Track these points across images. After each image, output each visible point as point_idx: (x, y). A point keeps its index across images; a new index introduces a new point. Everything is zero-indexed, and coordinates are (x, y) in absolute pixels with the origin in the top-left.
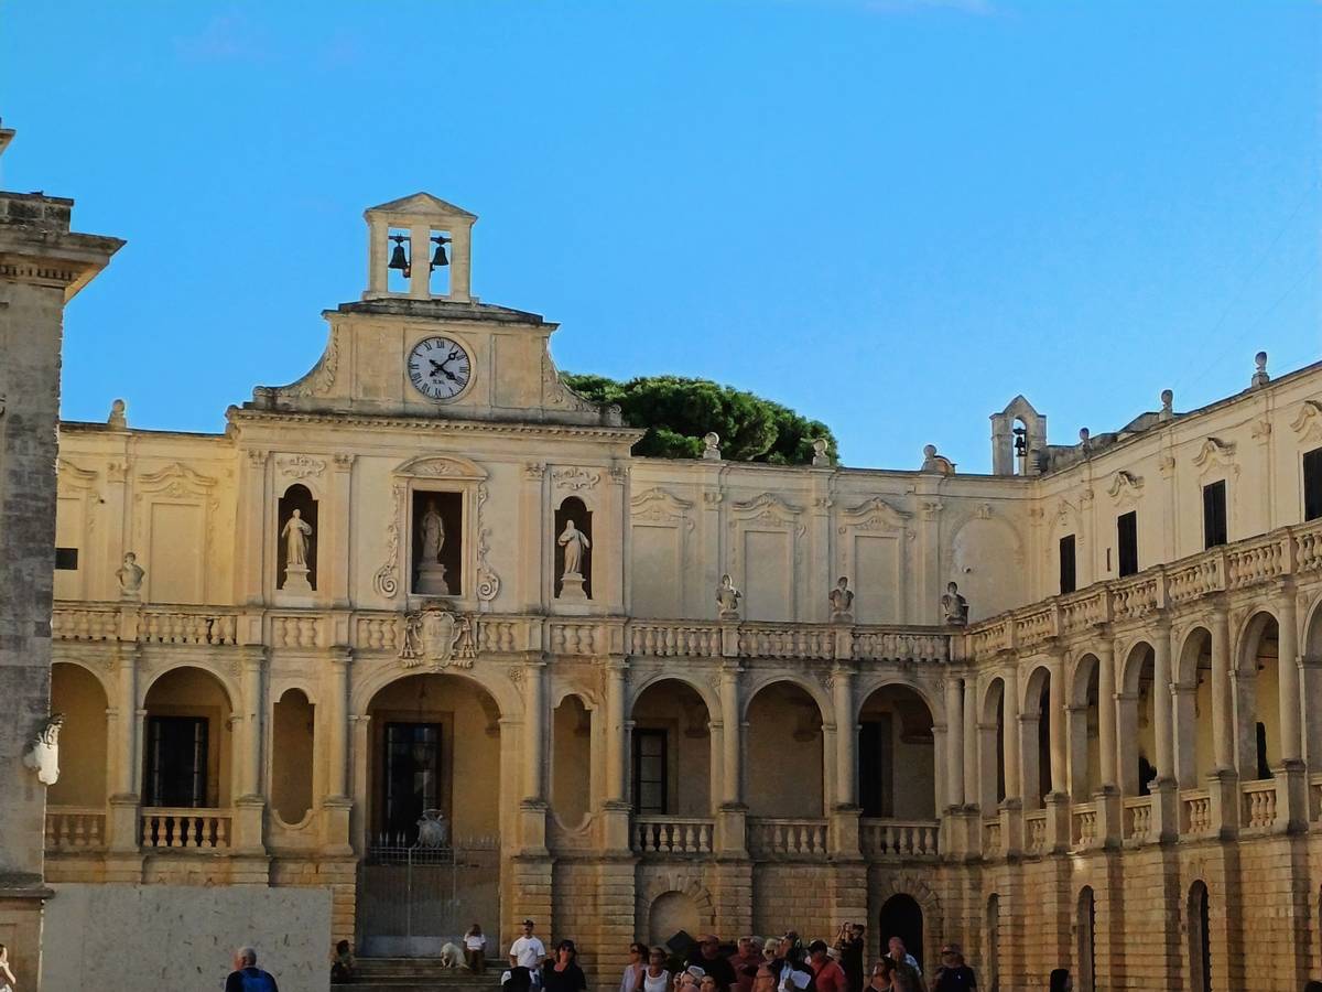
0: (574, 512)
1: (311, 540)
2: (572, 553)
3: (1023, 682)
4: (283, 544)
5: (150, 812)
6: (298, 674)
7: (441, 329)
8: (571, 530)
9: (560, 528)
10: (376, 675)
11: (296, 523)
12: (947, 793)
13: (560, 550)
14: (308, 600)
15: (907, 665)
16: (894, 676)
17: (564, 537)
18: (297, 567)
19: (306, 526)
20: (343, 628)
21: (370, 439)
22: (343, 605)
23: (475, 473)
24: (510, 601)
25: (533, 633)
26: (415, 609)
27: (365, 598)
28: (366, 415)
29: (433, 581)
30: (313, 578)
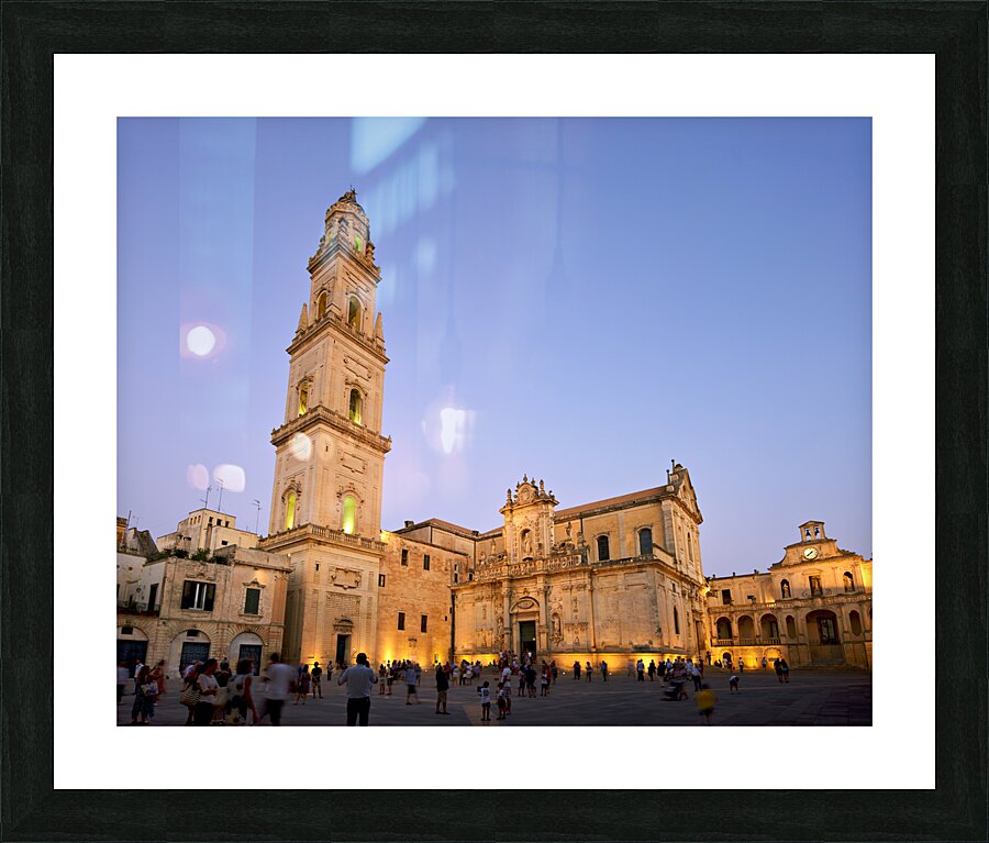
0: (848, 575)
1: (789, 589)
2: (849, 583)
4: (783, 590)
9: (844, 578)
10: (805, 611)
11: (785, 586)
13: (845, 582)
14: (789, 599)
17: (846, 580)
19: (787, 586)
20: (799, 604)
21: (797, 568)
22: (797, 599)
23: (821, 571)
24: (834, 594)
25: (841, 599)
26: (812, 598)
27: (801, 598)
28: (795, 565)
29: (818, 593)
30: (790, 595)
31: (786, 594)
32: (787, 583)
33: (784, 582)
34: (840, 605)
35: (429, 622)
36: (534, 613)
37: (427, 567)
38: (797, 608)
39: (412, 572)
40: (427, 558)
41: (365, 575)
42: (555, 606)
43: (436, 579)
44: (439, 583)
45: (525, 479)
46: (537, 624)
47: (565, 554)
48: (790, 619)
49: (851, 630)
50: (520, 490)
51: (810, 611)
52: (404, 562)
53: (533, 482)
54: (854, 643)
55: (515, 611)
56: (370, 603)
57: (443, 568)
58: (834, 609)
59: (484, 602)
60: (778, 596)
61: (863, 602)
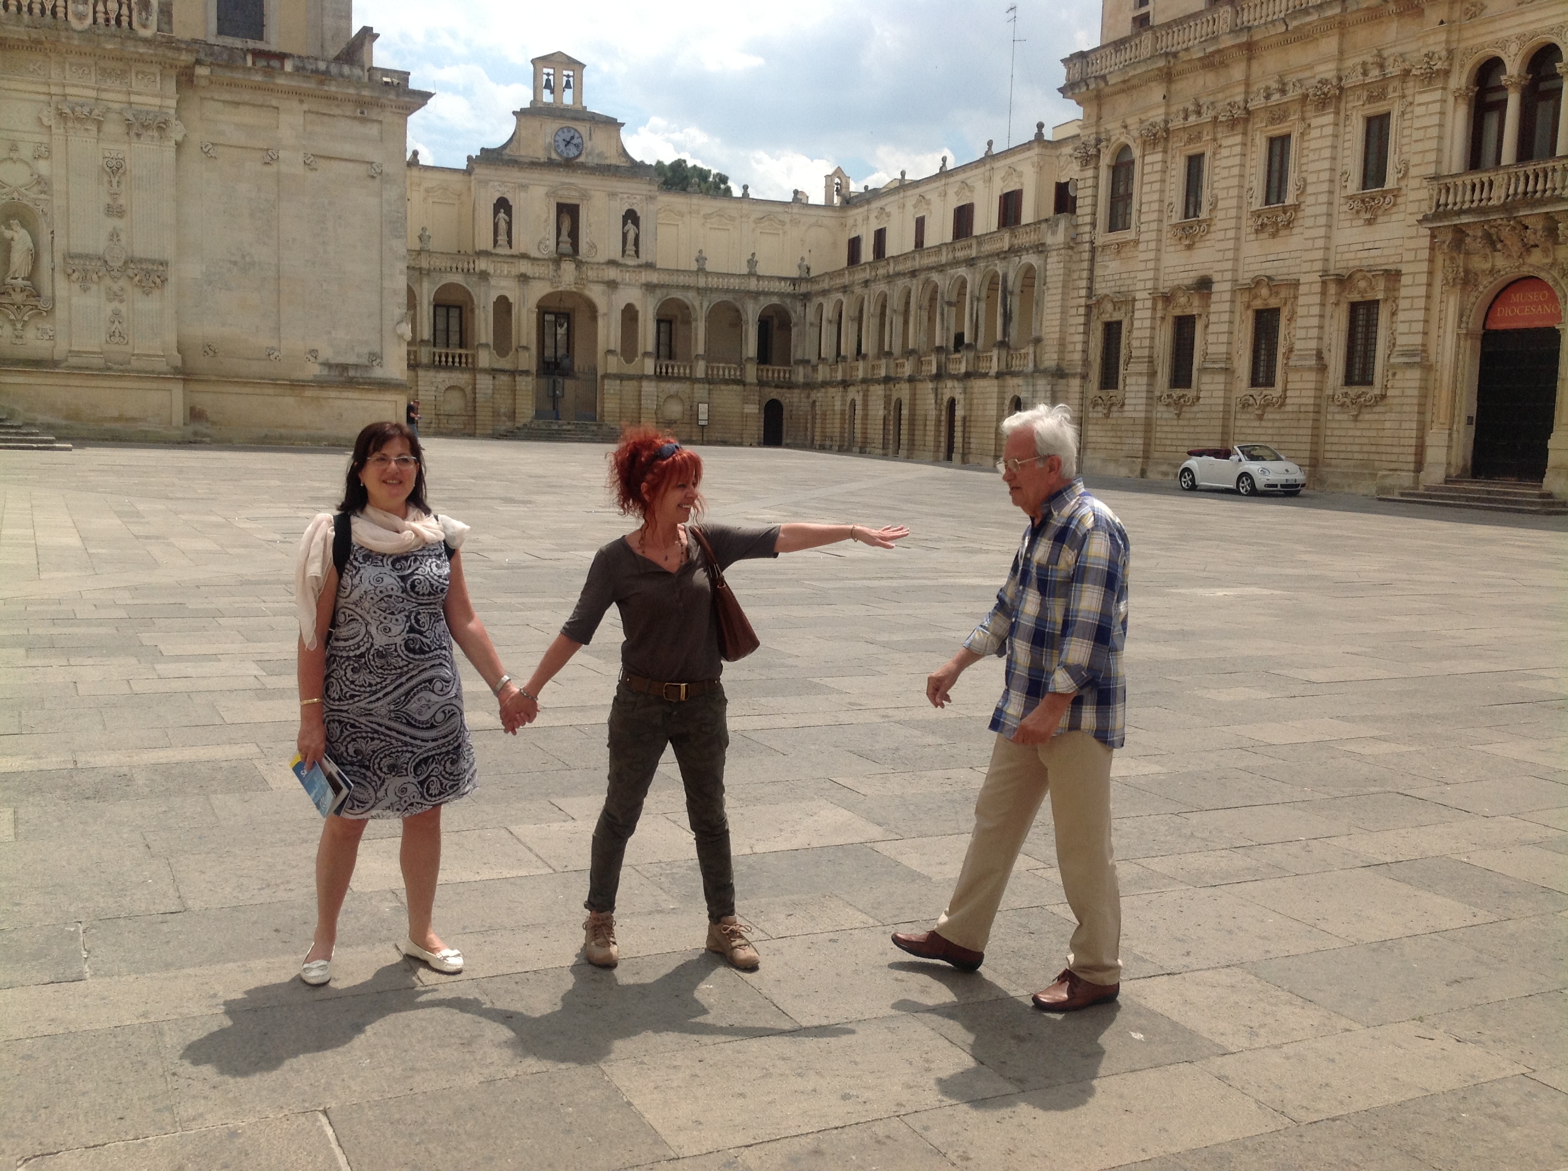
0: (631, 216)
1: (509, 224)
2: (631, 236)
3: (832, 305)
4: (496, 226)
5: (437, 350)
6: (502, 288)
7: (570, 124)
8: (630, 226)
9: (625, 224)
10: (539, 290)
11: (502, 215)
12: (797, 354)
13: (625, 236)
15: (781, 295)
16: (775, 300)
17: (626, 228)
18: (502, 238)
19: (507, 218)
20: (524, 267)
21: (535, 175)
22: (524, 256)
23: (585, 195)
24: (601, 258)
25: (612, 273)
26: (558, 259)
27: (534, 253)
28: (534, 165)
29: (566, 247)
30: (510, 242)
32: (508, 210)
34: (612, 285)
38: (524, 278)
42: (14, 174)
48: (503, 306)
49: (619, 350)
51: (548, 290)
54: (621, 377)
58: (594, 293)
60: (485, 241)
61: (650, 287)
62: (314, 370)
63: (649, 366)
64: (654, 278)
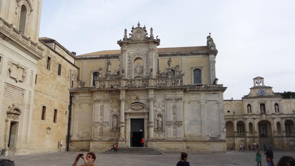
1: (251, 109)
2: (277, 108)
4: (248, 109)
5: (238, 133)
6: (250, 121)
7: (262, 89)
8: (276, 106)
9: (275, 106)
10: (258, 121)
11: (249, 107)
13: (275, 108)
14: (251, 114)
20: (255, 116)
21: (255, 99)
22: (254, 114)
23: (266, 102)
24: (270, 113)
25: (274, 116)
26: (261, 114)
27: (256, 114)
28: (255, 97)
29: (263, 112)
30: (251, 112)
31: (249, 111)
32: (250, 106)
33: (249, 105)
34: (274, 118)
35: (58, 115)
36: (143, 114)
37: (59, 73)
38: (254, 119)
39: (52, 76)
40: (60, 66)
41: (28, 72)
42: (159, 110)
43: (63, 83)
44: (64, 86)
45: (139, 25)
46: (146, 121)
47: (167, 77)
48: (251, 124)
49: (277, 131)
50: (134, 31)
51: (260, 120)
52: (48, 67)
53: (145, 28)
54: (278, 137)
55: (130, 111)
56: (30, 97)
57: (67, 76)
58: (270, 120)
59: (101, 104)
60: (246, 112)
61: (282, 118)
62: (208, 139)
63: (284, 134)
64: (283, 116)
